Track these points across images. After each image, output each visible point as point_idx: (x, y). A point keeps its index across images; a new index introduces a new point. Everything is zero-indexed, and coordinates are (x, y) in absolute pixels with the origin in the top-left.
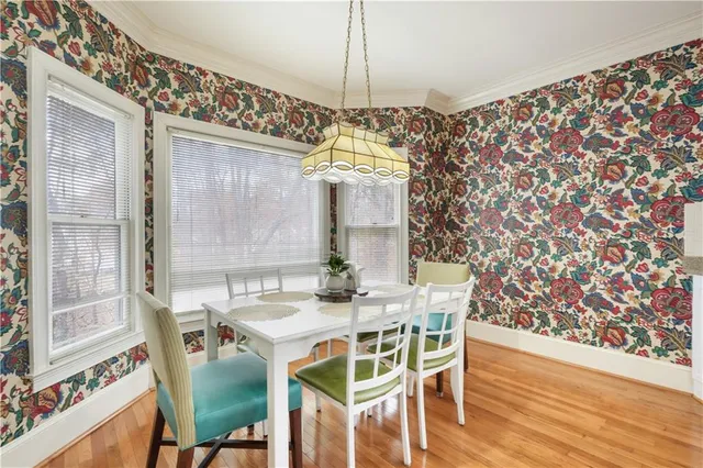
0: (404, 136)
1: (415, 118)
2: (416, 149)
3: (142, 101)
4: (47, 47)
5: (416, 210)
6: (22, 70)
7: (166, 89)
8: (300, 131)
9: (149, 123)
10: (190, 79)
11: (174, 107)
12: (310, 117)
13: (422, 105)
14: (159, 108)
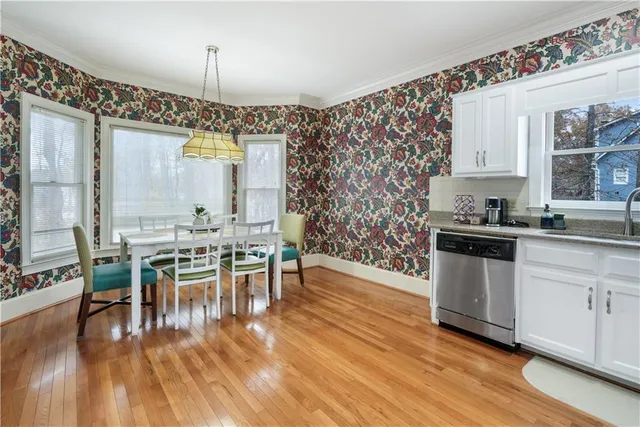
0: (285, 126)
1: (292, 113)
2: (293, 135)
3: (93, 111)
4: (32, 90)
5: (291, 177)
6: (18, 104)
7: (110, 101)
8: (209, 123)
9: (97, 123)
10: (126, 93)
11: (115, 112)
12: (217, 113)
13: (297, 103)
14: (105, 113)
